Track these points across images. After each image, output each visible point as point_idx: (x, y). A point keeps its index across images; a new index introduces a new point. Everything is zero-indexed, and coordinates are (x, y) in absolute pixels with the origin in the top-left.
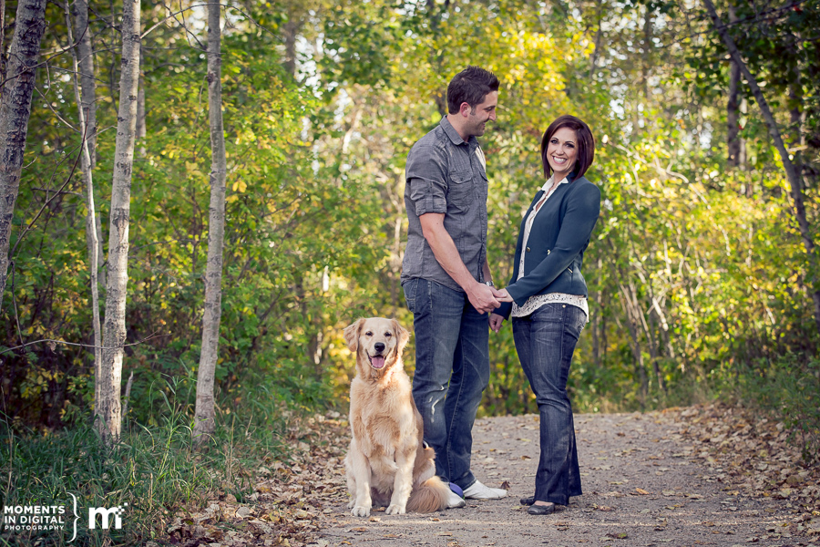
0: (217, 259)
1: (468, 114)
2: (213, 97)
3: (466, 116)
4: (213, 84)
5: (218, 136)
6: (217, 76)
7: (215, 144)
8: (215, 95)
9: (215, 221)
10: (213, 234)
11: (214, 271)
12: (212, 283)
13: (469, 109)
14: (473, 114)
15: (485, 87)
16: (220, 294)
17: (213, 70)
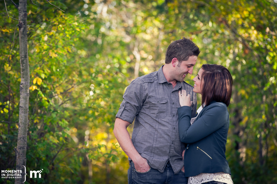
0: (23, 138)
1: (176, 66)
2: (22, 38)
3: (174, 66)
4: (22, 29)
5: (25, 62)
6: (24, 24)
7: (23, 66)
8: (23, 36)
9: (23, 114)
10: (21, 123)
11: (22, 146)
12: (21, 153)
13: (177, 63)
14: (179, 66)
15: (190, 52)
16: (26, 160)
17: (22, 20)
